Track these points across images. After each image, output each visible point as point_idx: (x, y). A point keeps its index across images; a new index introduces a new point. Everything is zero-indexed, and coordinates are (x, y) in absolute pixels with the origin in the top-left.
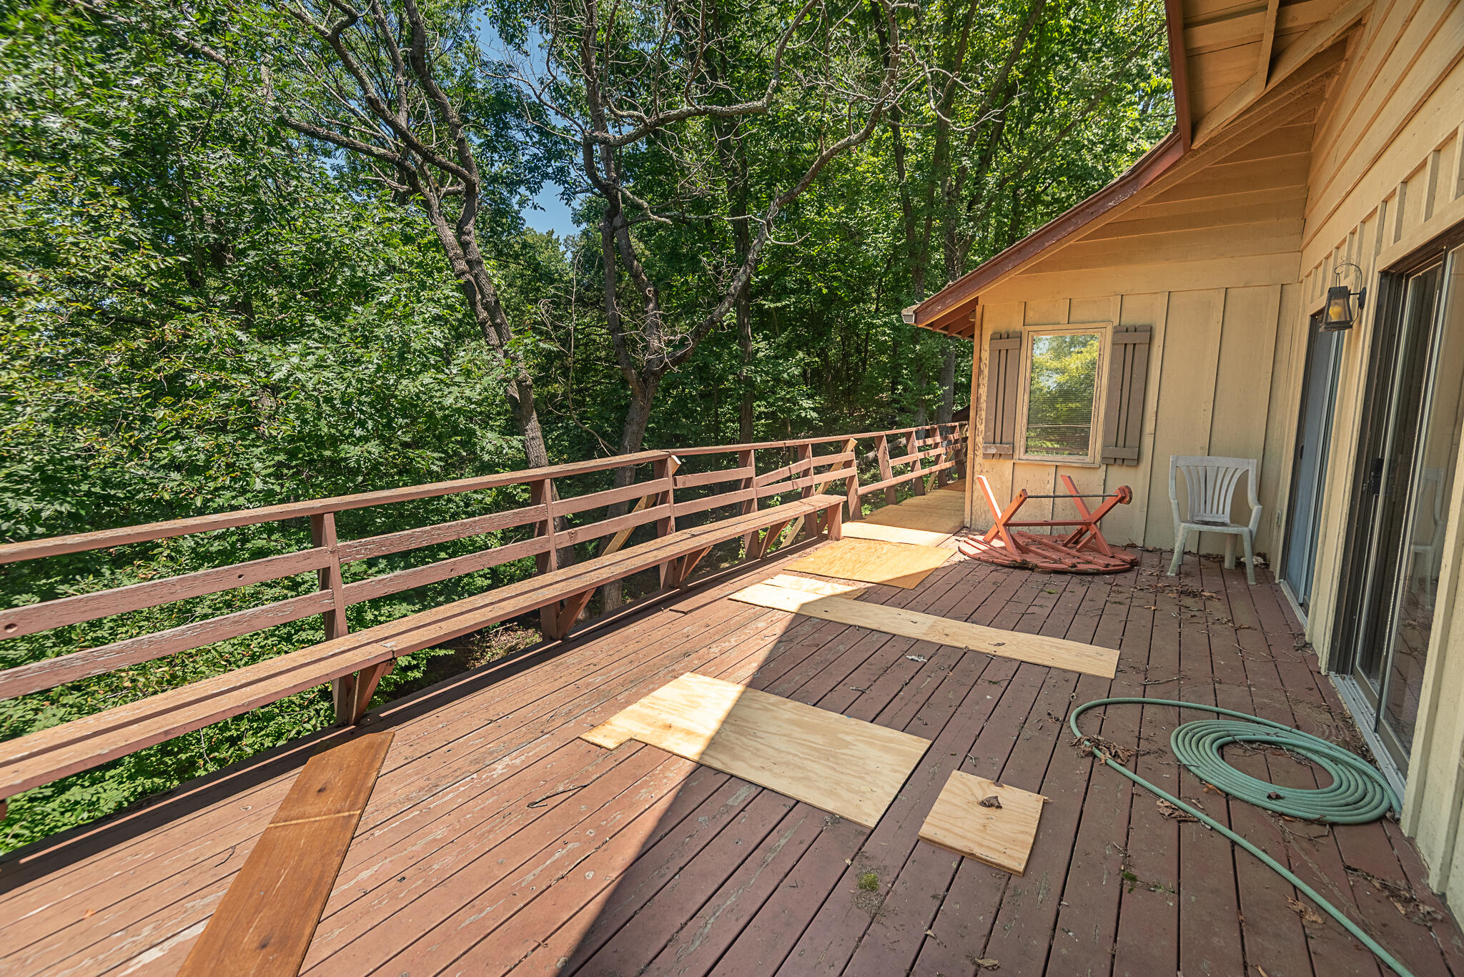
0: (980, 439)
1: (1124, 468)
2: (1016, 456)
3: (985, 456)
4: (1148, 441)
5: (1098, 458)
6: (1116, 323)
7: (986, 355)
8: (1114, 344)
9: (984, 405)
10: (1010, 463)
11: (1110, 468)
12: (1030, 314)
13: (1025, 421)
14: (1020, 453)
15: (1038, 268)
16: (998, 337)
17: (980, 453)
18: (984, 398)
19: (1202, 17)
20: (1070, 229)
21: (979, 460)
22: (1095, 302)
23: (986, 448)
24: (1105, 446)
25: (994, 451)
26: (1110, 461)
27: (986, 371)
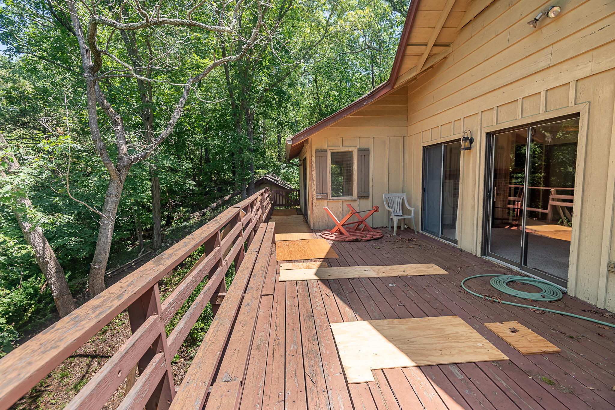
0: (314, 193)
1: (364, 200)
2: (328, 199)
3: (317, 199)
4: (371, 190)
5: (356, 197)
6: (358, 147)
7: (314, 158)
8: (358, 155)
9: (315, 179)
10: (326, 201)
11: (360, 200)
12: (329, 143)
13: (330, 184)
14: (330, 197)
15: (336, 125)
16: (317, 151)
17: (315, 198)
18: (314, 176)
19: (410, 43)
20: (352, 111)
21: (315, 201)
22: (350, 139)
23: (317, 196)
24: (358, 192)
25: (320, 197)
26: (360, 197)
27: (314, 165)
